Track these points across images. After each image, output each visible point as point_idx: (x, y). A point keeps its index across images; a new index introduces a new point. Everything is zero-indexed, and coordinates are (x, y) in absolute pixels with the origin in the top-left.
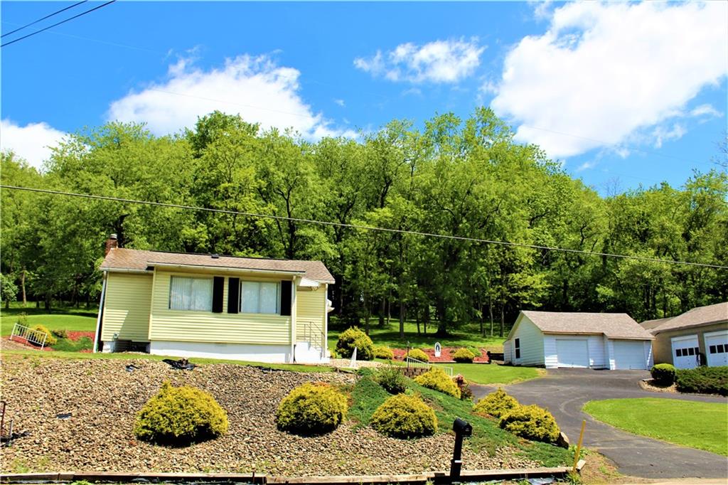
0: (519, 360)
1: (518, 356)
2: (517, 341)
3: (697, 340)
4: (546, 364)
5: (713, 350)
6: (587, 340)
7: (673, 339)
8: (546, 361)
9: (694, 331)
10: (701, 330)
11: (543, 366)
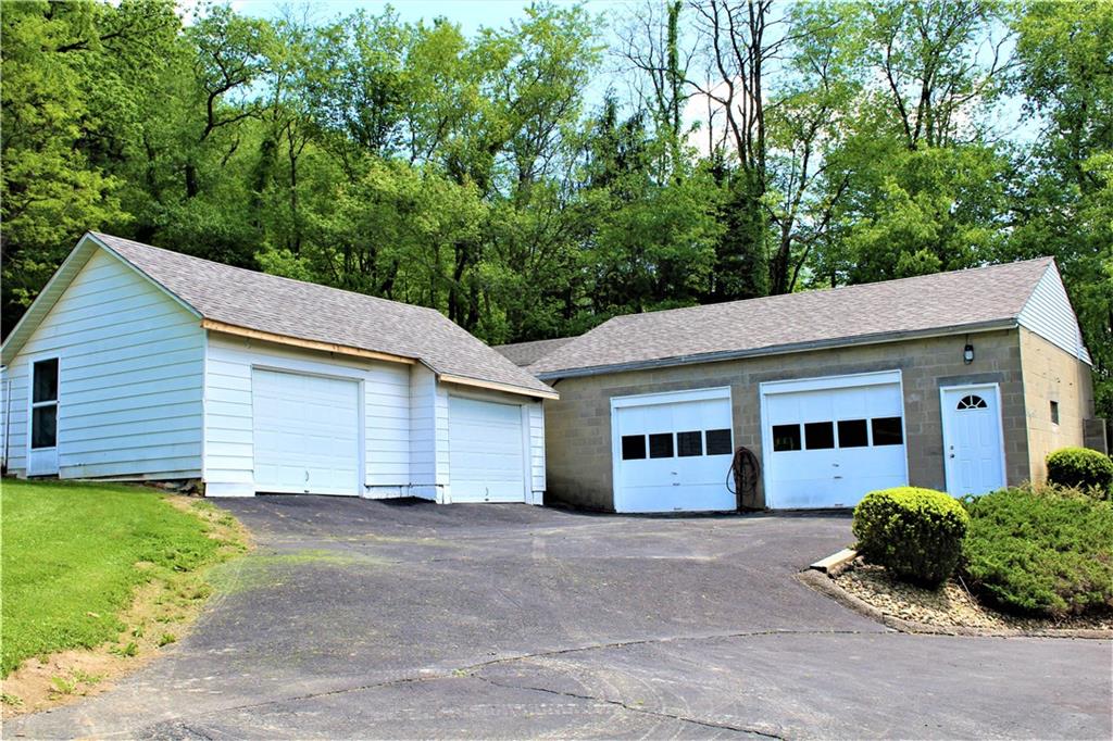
0: (46, 453)
1: (44, 434)
2: (46, 375)
3: (730, 405)
4: (207, 477)
5: (786, 437)
6: (357, 381)
7: (615, 402)
8: (207, 463)
9: (714, 374)
10: (748, 371)
11: (191, 486)
